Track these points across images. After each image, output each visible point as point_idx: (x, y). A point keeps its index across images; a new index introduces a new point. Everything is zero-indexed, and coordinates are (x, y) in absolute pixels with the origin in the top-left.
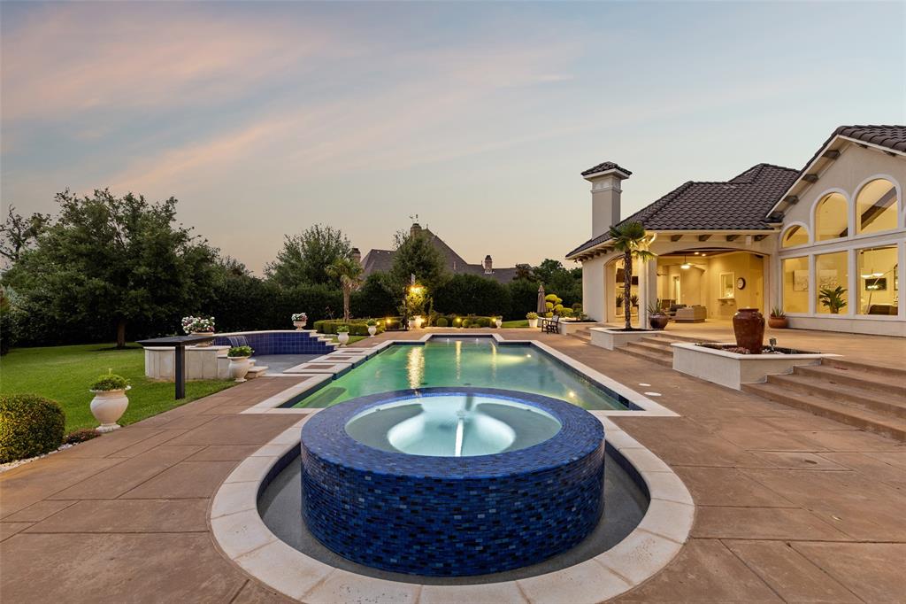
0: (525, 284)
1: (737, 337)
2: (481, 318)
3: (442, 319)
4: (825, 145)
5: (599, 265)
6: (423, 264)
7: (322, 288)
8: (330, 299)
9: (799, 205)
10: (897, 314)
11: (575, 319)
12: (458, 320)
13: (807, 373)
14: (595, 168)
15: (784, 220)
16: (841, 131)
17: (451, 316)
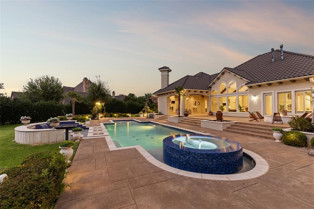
0: (131, 102)
1: (217, 118)
2: (123, 114)
3: (108, 115)
4: (222, 71)
5: (165, 98)
6: (101, 94)
7: (52, 102)
8: (57, 107)
9: (215, 85)
10: (236, 111)
11: (156, 114)
12: (115, 115)
13: (235, 126)
14: (162, 68)
15: (212, 88)
16: (225, 68)
17: (111, 113)
